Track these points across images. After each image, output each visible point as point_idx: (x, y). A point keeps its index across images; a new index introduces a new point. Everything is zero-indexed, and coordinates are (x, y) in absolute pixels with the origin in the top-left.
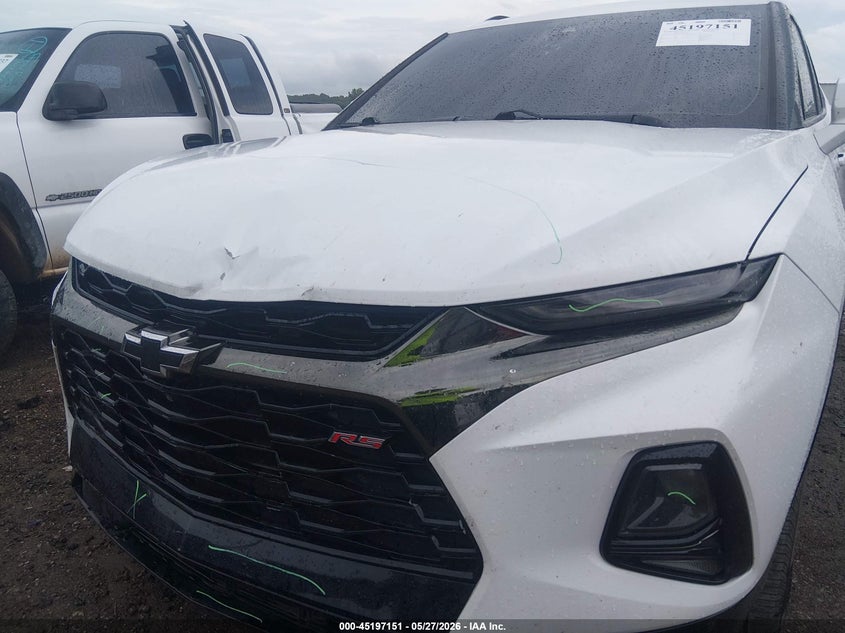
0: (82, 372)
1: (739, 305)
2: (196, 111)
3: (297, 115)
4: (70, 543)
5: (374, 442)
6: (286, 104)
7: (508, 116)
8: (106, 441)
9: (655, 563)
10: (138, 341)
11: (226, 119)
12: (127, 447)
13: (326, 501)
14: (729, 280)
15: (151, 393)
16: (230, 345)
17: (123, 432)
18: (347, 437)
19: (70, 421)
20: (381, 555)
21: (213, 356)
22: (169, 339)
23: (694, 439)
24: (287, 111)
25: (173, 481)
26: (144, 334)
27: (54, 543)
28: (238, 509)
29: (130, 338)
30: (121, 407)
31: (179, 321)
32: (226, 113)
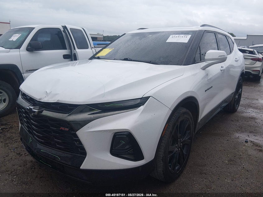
0: (21, 114)
1: (140, 106)
2: (67, 48)
3: (96, 49)
4: (21, 154)
5: (67, 129)
6: (93, 46)
7: (126, 59)
8: (26, 129)
9: (121, 156)
10: (29, 108)
11: (75, 51)
12: (29, 130)
13: (60, 141)
14: (139, 101)
15: (32, 119)
16: (45, 110)
17: (28, 127)
18: (63, 128)
19: (20, 125)
20: (69, 152)
21: (42, 112)
22: (34, 108)
23: (124, 131)
24: (93, 48)
25: (36, 137)
26: (30, 107)
27: (17, 154)
28: (47, 143)
29: (28, 108)
30: (27, 121)
31: (37, 105)
32: (75, 49)
